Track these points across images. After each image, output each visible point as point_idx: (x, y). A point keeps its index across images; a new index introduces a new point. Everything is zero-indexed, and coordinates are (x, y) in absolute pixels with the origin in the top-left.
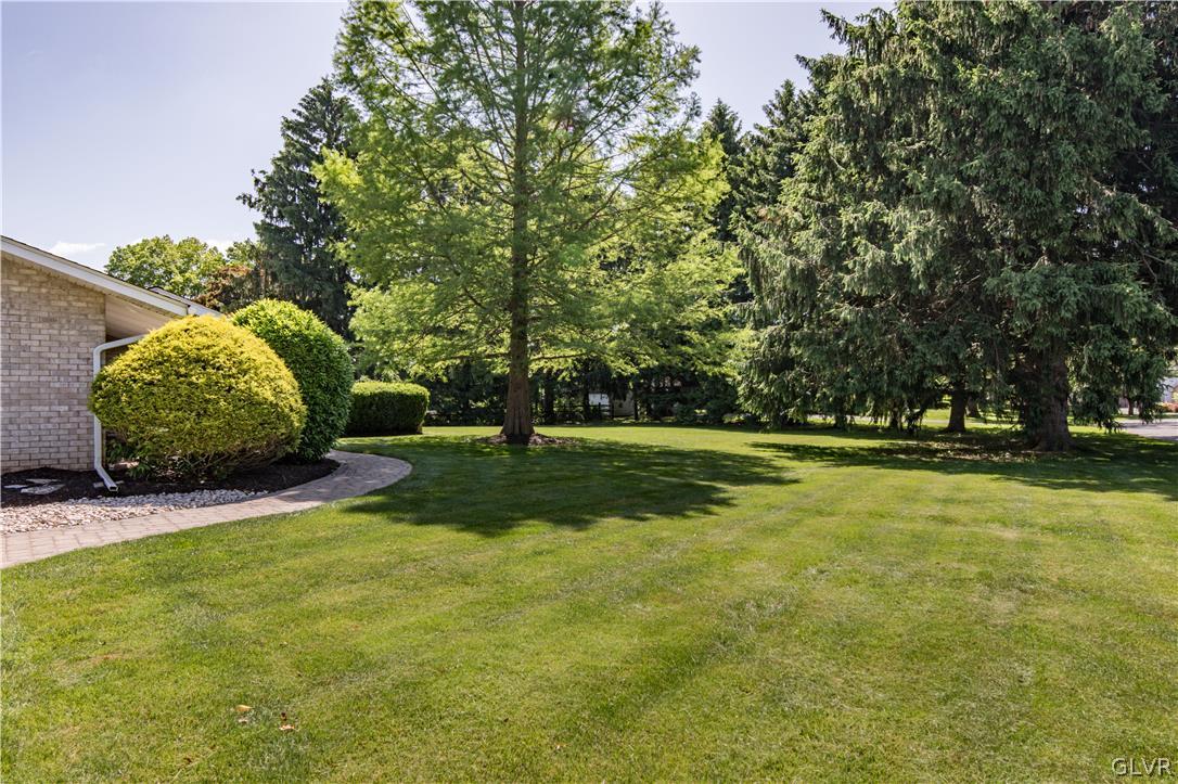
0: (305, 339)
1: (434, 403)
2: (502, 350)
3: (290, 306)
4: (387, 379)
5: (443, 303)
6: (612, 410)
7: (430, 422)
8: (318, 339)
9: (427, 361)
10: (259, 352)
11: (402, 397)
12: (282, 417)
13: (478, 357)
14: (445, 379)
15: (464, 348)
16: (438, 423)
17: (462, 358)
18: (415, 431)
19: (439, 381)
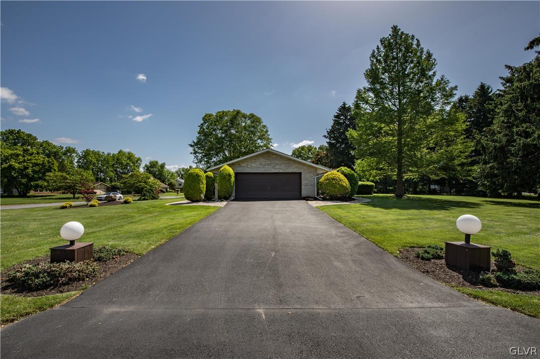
0: (349, 174)
1: (376, 188)
2: (396, 173)
3: (346, 168)
4: (363, 181)
5: (378, 163)
6: (440, 191)
7: (375, 193)
8: (352, 174)
9: (374, 177)
10: (342, 177)
11: (367, 185)
12: (347, 189)
13: (388, 175)
14: (379, 181)
15: (384, 173)
16: (377, 193)
17: (384, 176)
18: (371, 194)
19: (377, 181)
